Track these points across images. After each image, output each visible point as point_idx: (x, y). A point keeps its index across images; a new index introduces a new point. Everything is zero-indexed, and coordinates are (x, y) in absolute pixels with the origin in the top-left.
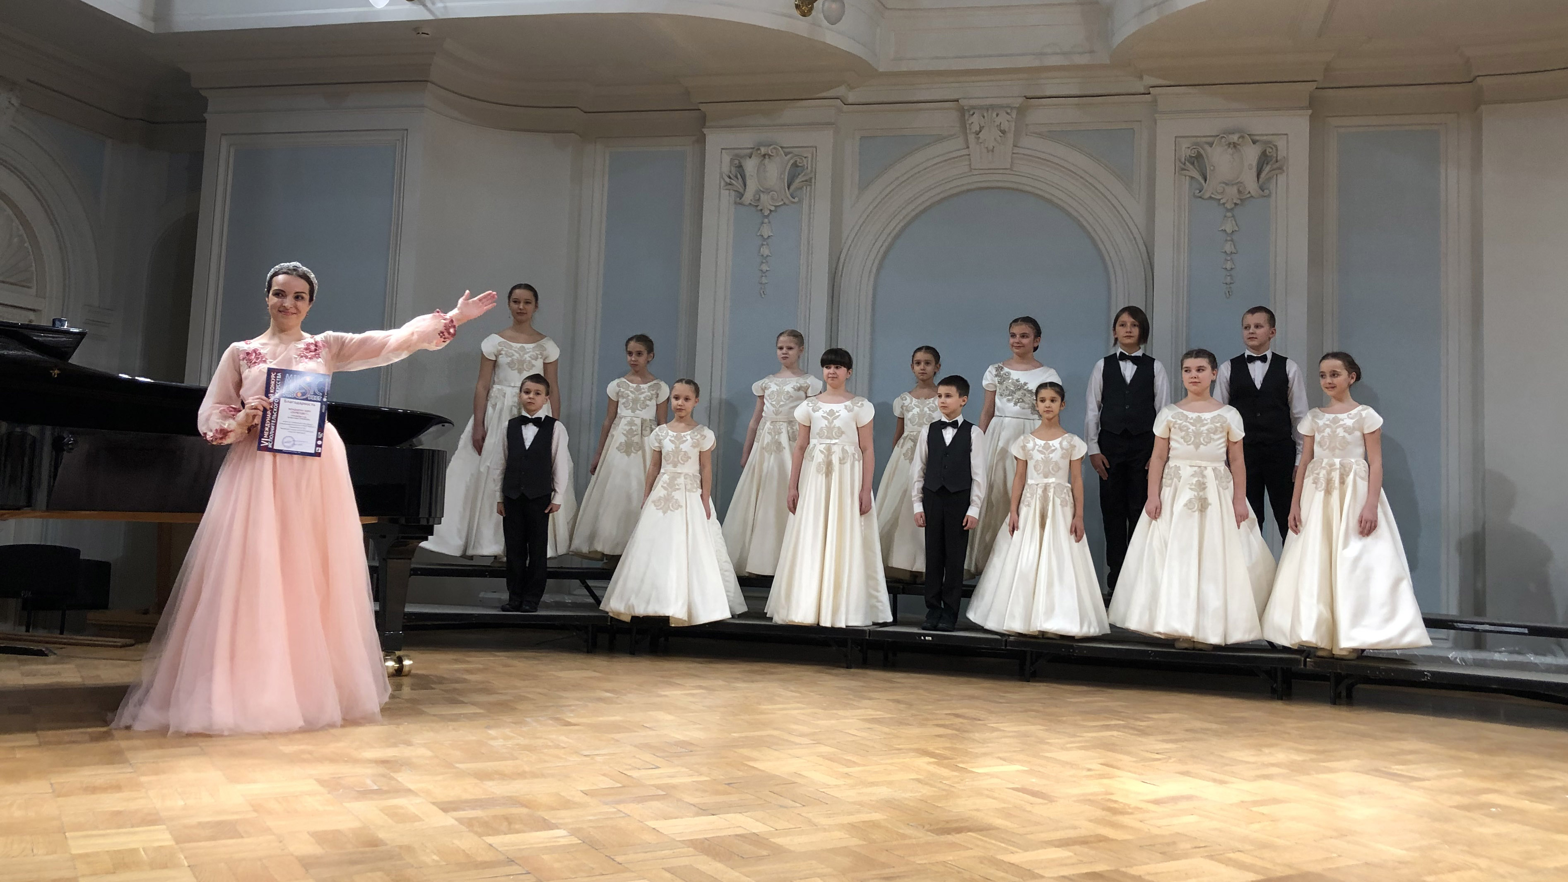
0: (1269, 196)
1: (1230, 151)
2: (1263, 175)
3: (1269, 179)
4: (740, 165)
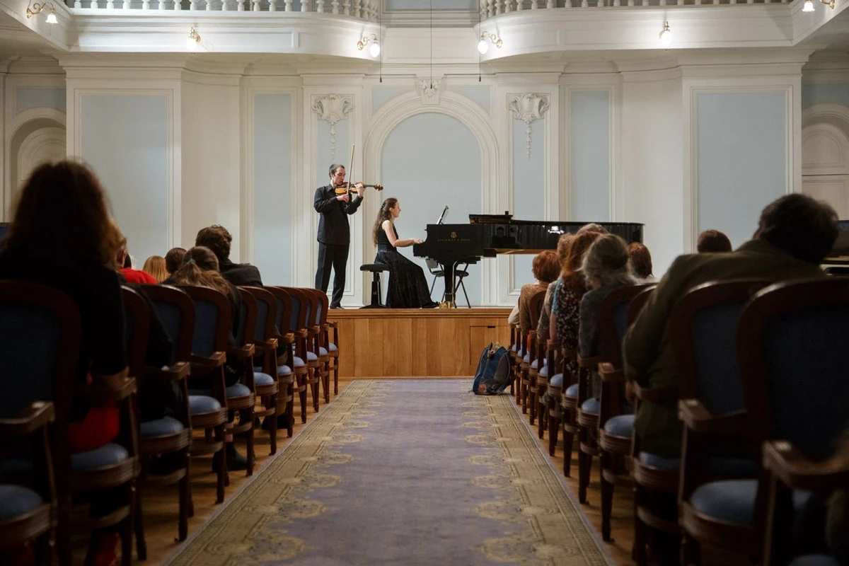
0: (543, 118)
1: (528, 100)
2: (541, 110)
3: (544, 111)
4: (320, 102)
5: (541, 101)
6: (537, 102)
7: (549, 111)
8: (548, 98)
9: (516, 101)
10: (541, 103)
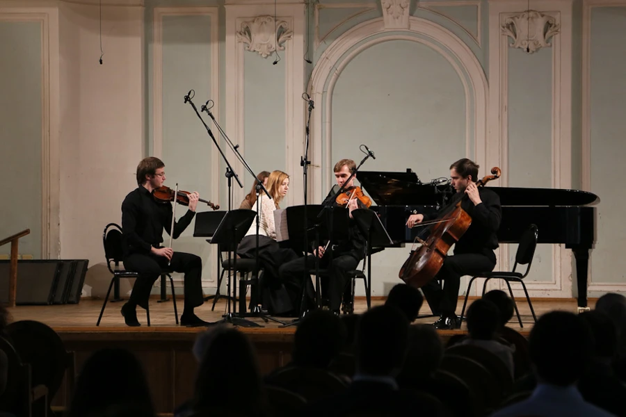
0: (550, 47)
1: (529, 21)
2: (548, 34)
3: (551, 37)
4: (247, 27)
5: (548, 22)
6: (540, 23)
7: (557, 36)
8: (557, 17)
9: (512, 24)
10: (548, 25)
